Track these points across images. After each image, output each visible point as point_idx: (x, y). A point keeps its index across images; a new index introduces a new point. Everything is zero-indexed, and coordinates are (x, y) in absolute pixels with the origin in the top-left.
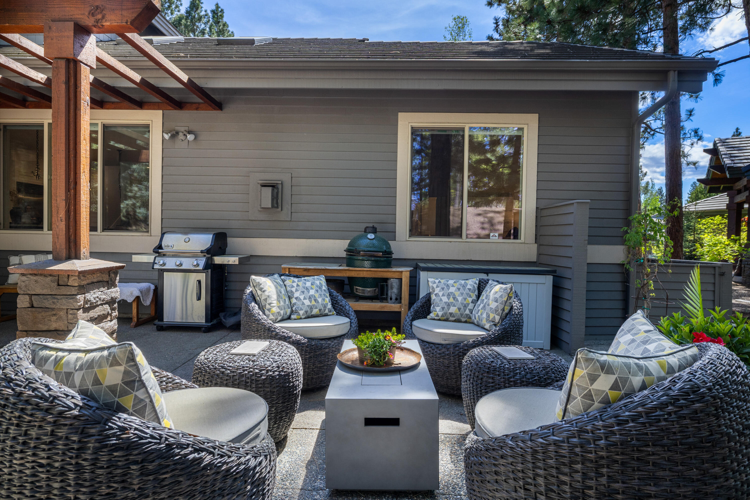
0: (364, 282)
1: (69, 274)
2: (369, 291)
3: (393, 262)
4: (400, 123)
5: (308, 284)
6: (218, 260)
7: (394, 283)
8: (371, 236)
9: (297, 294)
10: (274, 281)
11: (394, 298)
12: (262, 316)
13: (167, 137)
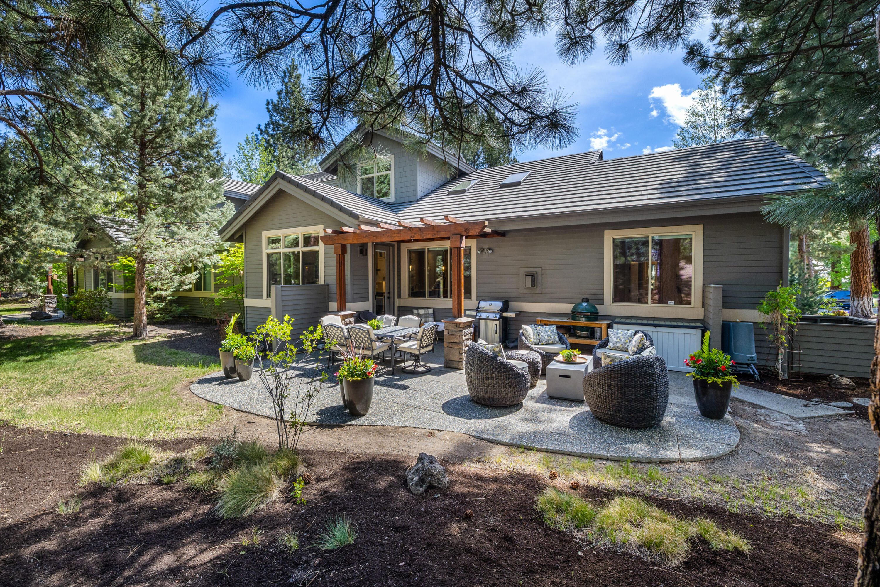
0: (581, 329)
1: (460, 323)
2: (584, 333)
3: (599, 317)
4: (605, 236)
5: (547, 329)
6: (505, 315)
7: (598, 330)
8: (584, 304)
9: (542, 334)
10: (532, 328)
11: (598, 337)
12: (527, 342)
13: (479, 252)
